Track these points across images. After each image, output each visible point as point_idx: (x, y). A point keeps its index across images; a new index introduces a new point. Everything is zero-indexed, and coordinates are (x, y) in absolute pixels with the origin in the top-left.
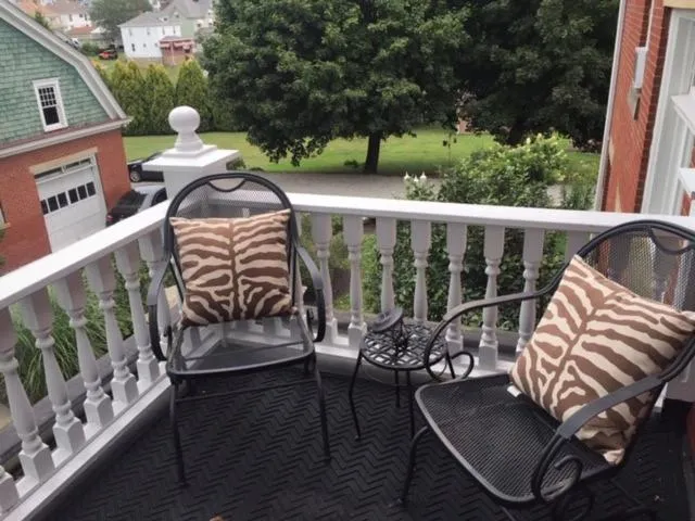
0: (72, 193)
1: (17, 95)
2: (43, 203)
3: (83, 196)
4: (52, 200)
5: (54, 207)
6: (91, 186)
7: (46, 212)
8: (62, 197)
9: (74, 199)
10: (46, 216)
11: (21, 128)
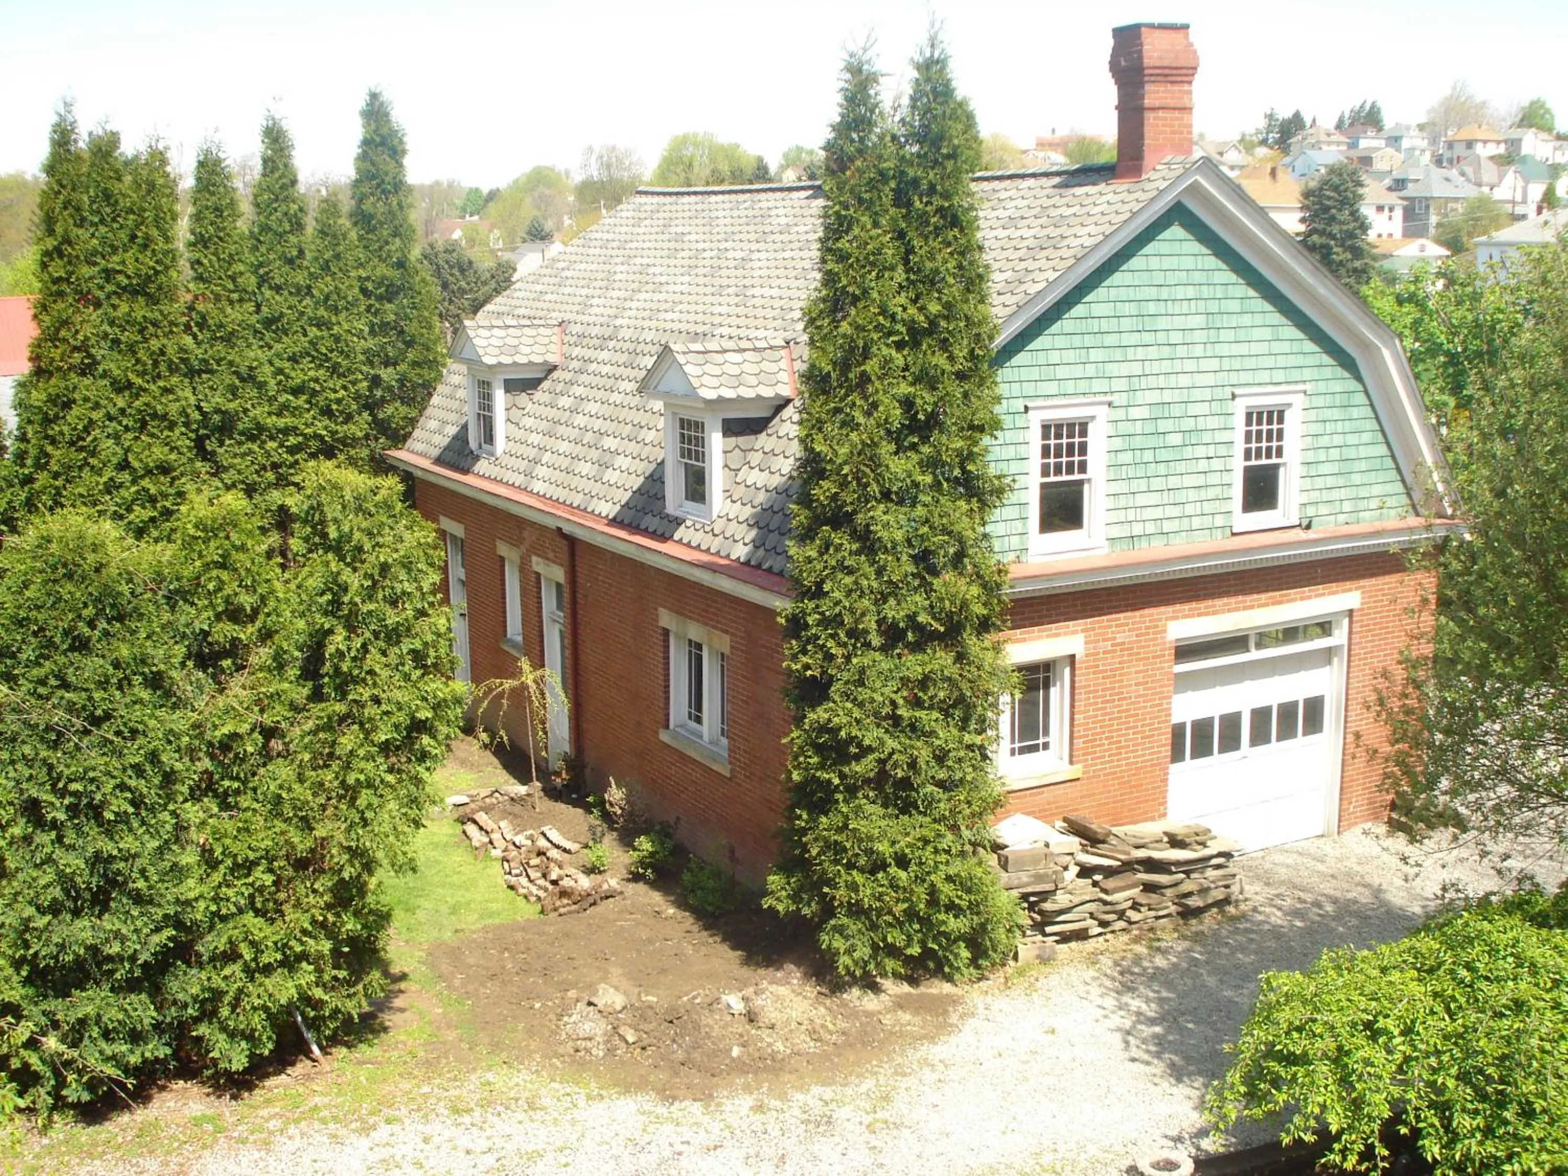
0: (1261, 716)
1: (1189, 424)
2: (1178, 732)
3: (1287, 731)
4: (1202, 729)
5: (1202, 748)
6: (1314, 708)
7: (1177, 755)
8: (1231, 722)
9: (1260, 736)
10: (1174, 768)
11: (1175, 511)
